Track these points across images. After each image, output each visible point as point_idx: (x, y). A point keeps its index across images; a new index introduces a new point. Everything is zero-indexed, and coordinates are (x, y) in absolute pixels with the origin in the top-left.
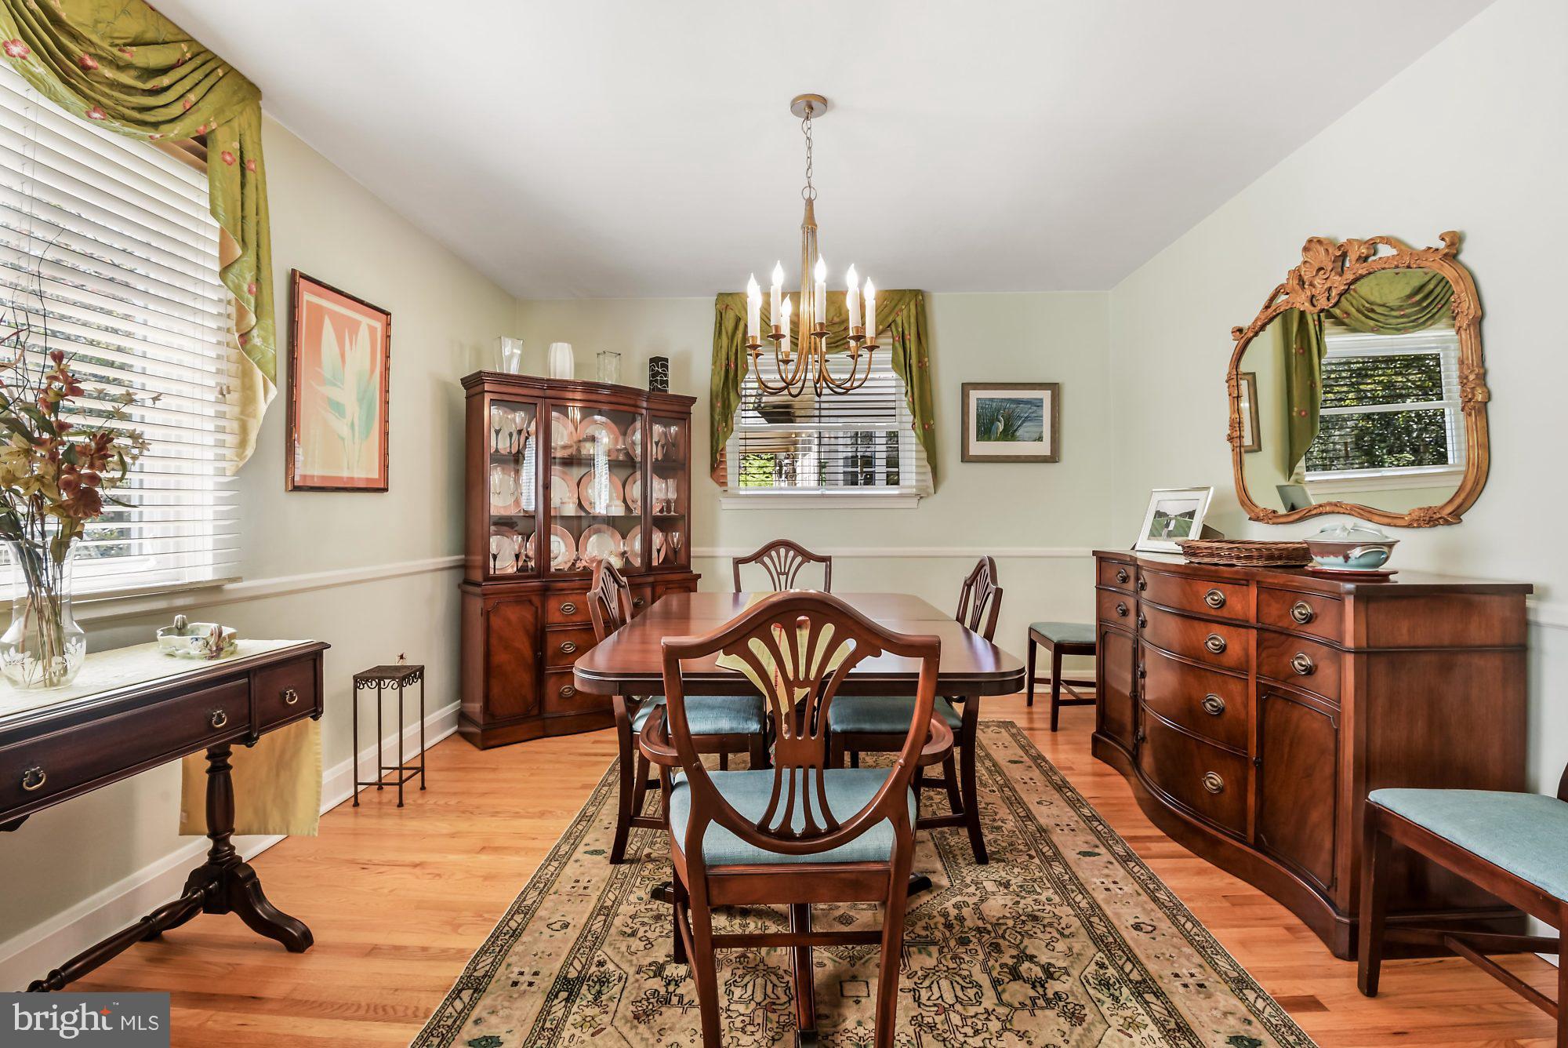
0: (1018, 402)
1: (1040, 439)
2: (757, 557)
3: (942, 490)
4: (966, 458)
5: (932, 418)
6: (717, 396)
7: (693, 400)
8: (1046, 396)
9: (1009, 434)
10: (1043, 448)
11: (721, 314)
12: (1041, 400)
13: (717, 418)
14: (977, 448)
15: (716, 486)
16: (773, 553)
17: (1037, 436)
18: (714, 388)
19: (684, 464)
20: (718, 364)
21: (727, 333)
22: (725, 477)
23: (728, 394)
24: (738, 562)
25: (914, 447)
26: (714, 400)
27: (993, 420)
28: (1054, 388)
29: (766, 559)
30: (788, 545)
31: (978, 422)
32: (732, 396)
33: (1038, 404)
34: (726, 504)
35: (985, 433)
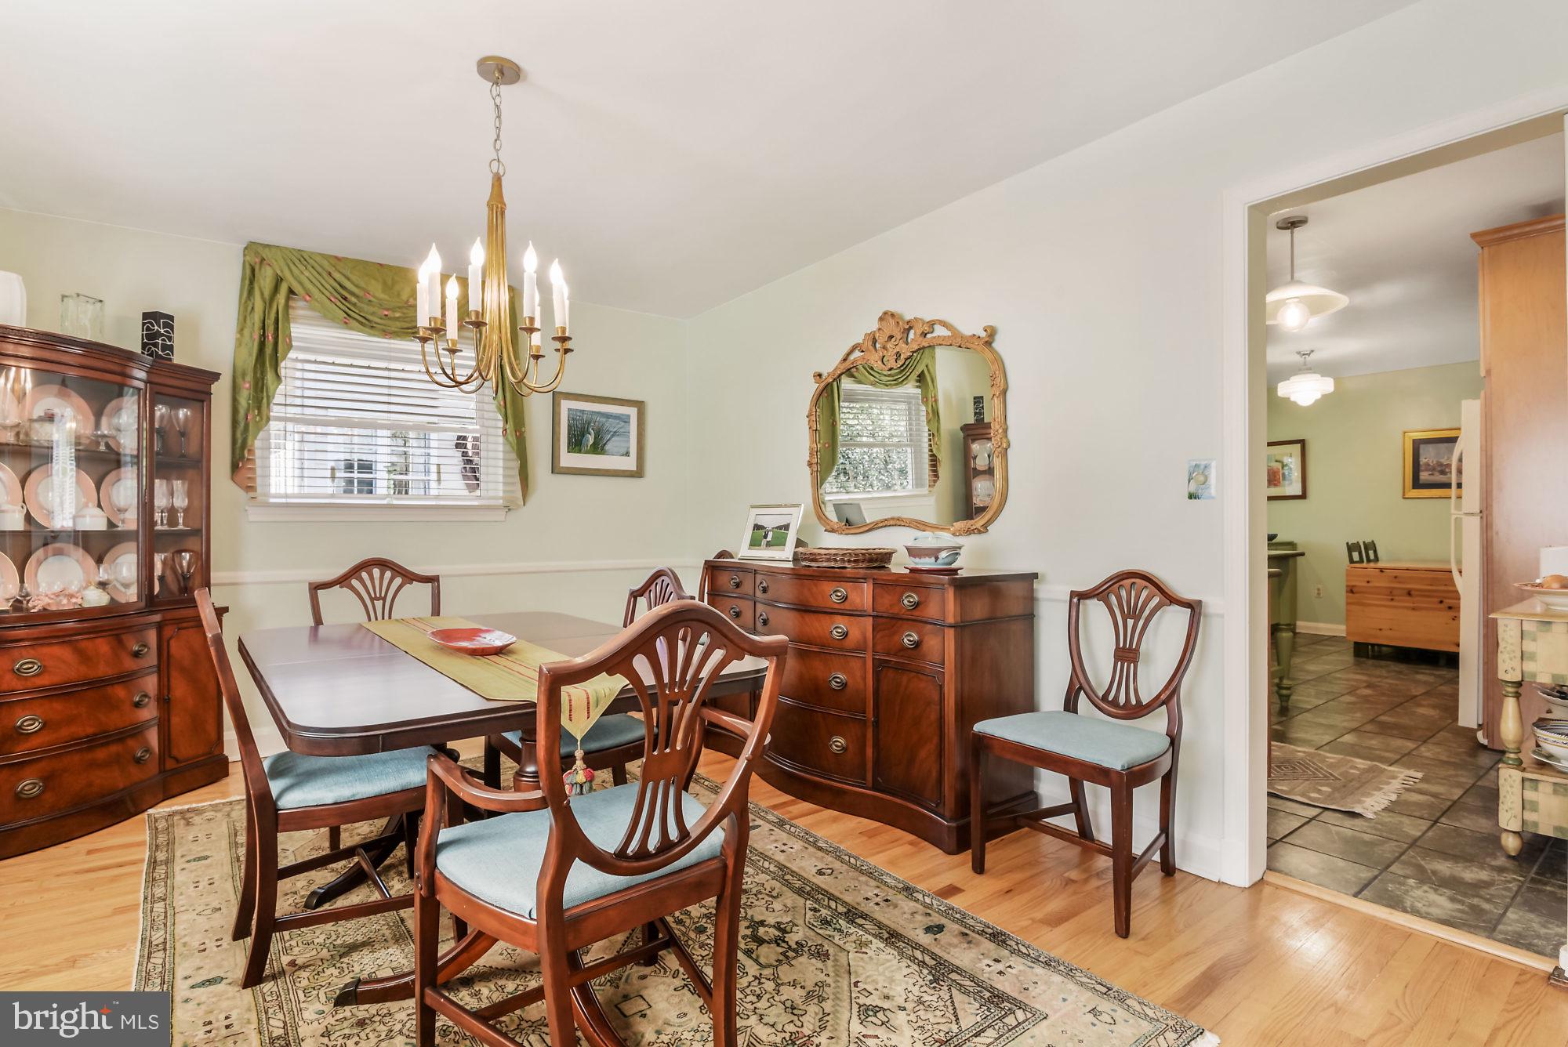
0: (608, 416)
1: (627, 454)
2: (343, 581)
3: (533, 500)
4: (556, 469)
5: (523, 425)
6: (244, 374)
7: (216, 376)
8: (632, 412)
9: (598, 448)
10: (630, 464)
11: (253, 270)
12: (629, 416)
13: (243, 402)
14: (568, 459)
15: (241, 493)
16: (364, 575)
17: (624, 452)
18: (239, 364)
19: (200, 461)
20: (246, 332)
21: (262, 294)
22: (253, 479)
23: (263, 373)
24: (316, 588)
25: (501, 455)
26: (239, 380)
27: (583, 433)
28: (640, 405)
29: (355, 583)
30: (383, 564)
31: (569, 433)
32: (270, 376)
33: (626, 420)
34: (254, 515)
35: (576, 443)
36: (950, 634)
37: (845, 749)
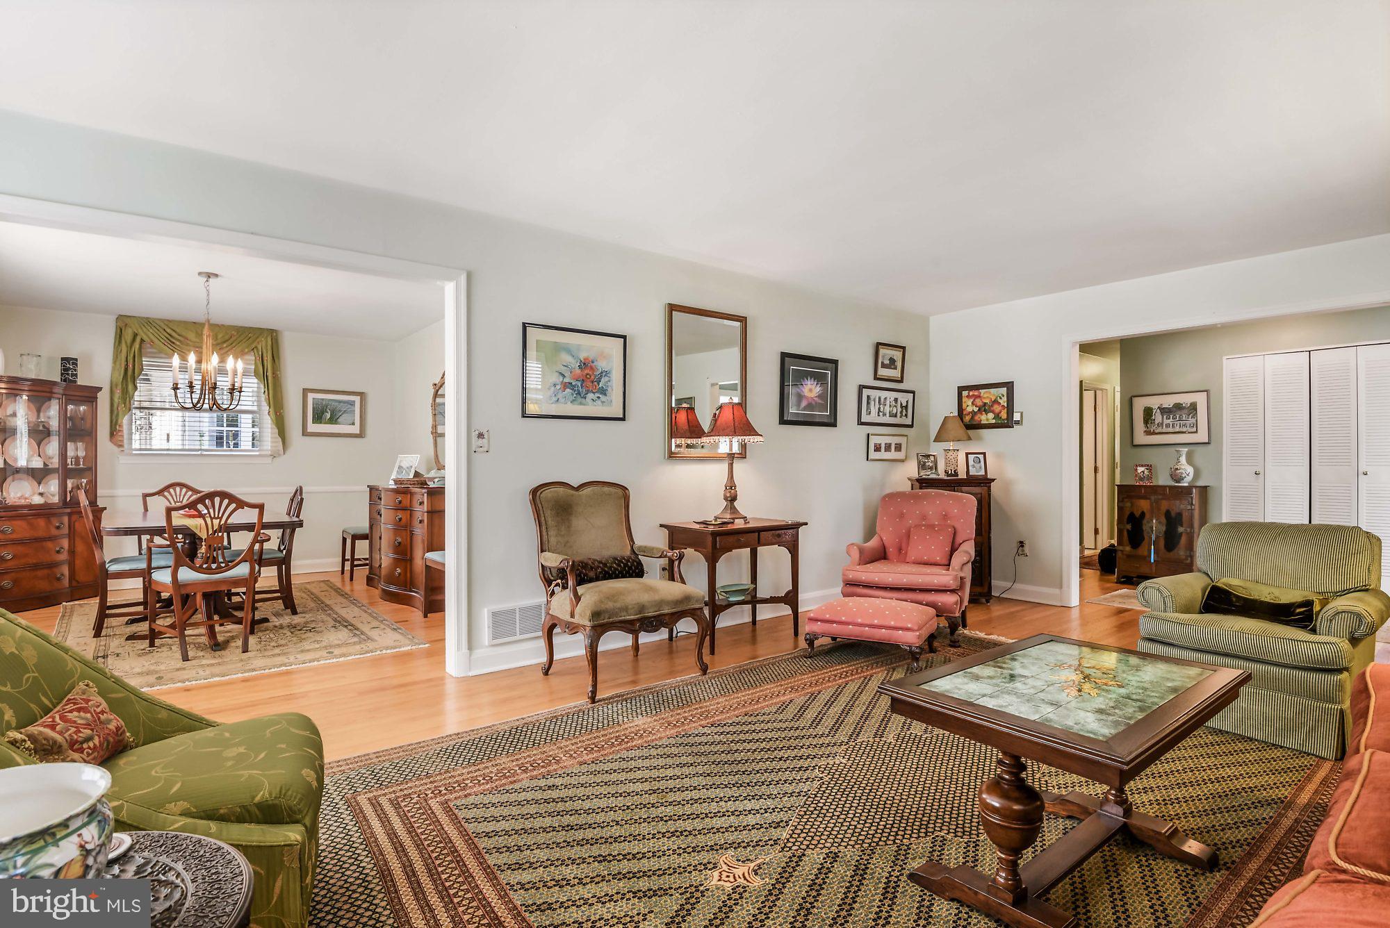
0: (340, 402)
1: (353, 424)
2: (160, 493)
3: (288, 452)
4: (305, 433)
5: (282, 409)
6: (117, 385)
7: (100, 389)
8: (357, 399)
9: (333, 420)
10: (355, 429)
11: (121, 330)
12: (354, 401)
13: (116, 401)
14: (312, 427)
15: (115, 448)
16: (171, 490)
17: (351, 422)
18: (114, 380)
19: (92, 432)
20: (118, 363)
21: (126, 342)
22: (122, 441)
23: (127, 385)
24: (145, 496)
25: (270, 426)
26: (114, 389)
27: (323, 412)
28: (362, 395)
29: (166, 494)
31: (313, 412)
32: (130, 387)
33: (352, 403)
34: (123, 460)
35: (318, 418)
36: (426, 514)
37: (400, 574)
